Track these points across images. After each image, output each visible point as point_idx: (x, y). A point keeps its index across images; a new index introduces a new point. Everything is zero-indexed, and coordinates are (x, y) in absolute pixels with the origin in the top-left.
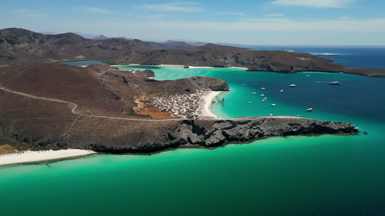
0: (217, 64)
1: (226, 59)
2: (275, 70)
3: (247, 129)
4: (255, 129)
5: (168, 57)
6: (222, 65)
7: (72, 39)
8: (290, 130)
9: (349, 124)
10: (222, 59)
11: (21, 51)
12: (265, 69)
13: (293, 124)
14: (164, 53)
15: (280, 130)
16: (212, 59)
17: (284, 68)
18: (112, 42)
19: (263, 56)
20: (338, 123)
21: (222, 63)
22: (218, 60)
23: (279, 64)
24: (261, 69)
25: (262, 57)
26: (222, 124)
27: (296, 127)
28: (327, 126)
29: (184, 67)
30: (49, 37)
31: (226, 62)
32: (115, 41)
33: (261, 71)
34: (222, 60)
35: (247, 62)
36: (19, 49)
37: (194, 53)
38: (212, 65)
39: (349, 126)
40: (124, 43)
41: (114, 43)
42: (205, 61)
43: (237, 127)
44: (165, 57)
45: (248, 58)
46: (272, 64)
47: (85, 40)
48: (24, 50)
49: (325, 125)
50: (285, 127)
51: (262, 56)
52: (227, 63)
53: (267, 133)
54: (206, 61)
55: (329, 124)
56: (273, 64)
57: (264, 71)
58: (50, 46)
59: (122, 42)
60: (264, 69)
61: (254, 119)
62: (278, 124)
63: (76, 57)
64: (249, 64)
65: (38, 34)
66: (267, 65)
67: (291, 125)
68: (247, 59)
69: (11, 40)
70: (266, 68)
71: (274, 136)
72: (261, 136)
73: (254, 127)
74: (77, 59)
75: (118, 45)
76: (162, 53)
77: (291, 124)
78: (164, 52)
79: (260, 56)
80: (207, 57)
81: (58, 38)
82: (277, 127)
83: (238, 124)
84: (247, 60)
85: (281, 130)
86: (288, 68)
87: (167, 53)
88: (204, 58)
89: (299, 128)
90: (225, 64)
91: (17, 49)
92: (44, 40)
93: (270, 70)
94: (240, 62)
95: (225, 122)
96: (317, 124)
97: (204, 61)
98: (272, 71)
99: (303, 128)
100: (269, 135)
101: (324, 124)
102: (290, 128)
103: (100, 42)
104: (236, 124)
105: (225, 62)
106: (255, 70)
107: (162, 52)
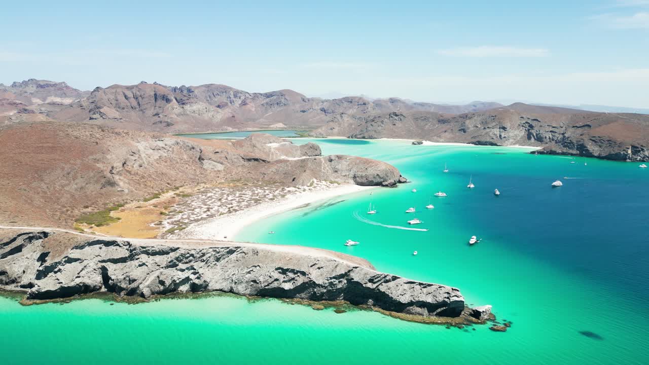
0: (483, 140)
1: (504, 128)
2: (596, 154)
3: (158, 267)
4: (182, 270)
5: (400, 126)
6: (491, 140)
7: (286, 99)
8: (275, 285)
9: (448, 293)
10: (495, 130)
11: (193, 114)
12: (574, 152)
13: (287, 270)
14: (396, 118)
15: (252, 281)
16: (479, 129)
17: (616, 150)
18: (342, 103)
19: (588, 123)
20: (420, 284)
21: (494, 138)
22: (488, 130)
23: (608, 141)
24: (565, 150)
25: (584, 126)
26: (112, 248)
27: (293, 279)
28: (383, 288)
29: (413, 143)
30: (256, 96)
31: (503, 136)
32: (349, 102)
33: (563, 154)
34: (497, 131)
35: (550, 135)
36: (190, 112)
37: (453, 118)
38: (474, 140)
39: (448, 298)
40: (361, 104)
41: (346, 104)
42: (465, 132)
43: (137, 259)
44: (395, 125)
45: (554, 127)
46: (591, 140)
47: (307, 101)
48: (196, 113)
49: (375, 283)
50: (266, 275)
51: (586, 124)
52: (505, 137)
53: (222, 284)
54: (466, 134)
55: (391, 284)
56: (593, 141)
57: (572, 155)
58: (253, 109)
59: (358, 102)
60: (571, 151)
61: (186, 247)
62: (256, 267)
63: (272, 126)
64: (553, 140)
65: (242, 92)
66: (579, 143)
67: (284, 271)
68: (551, 129)
69: (181, 99)
70: (577, 149)
71: (235, 293)
72: (198, 290)
73: (181, 266)
74: (272, 128)
75: (350, 108)
76: (391, 119)
77: (282, 269)
78: (396, 115)
79: (581, 124)
80: (470, 126)
81: (268, 97)
82: (249, 273)
83: (143, 252)
84: (551, 131)
85: (255, 281)
86: (624, 150)
87: (402, 117)
88: (462, 128)
89: (301, 280)
90: (501, 139)
91: (188, 113)
92: (248, 101)
93: (583, 152)
94: (534, 136)
95: (120, 246)
96: (355, 280)
97: (462, 132)
98: (590, 155)
99: (312, 284)
100: (226, 290)
101: (371, 281)
102: (277, 280)
103: (325, 103)
104: (137, 254)
105: (500, 136)
106: (552, 153)
107: (392, 117)
